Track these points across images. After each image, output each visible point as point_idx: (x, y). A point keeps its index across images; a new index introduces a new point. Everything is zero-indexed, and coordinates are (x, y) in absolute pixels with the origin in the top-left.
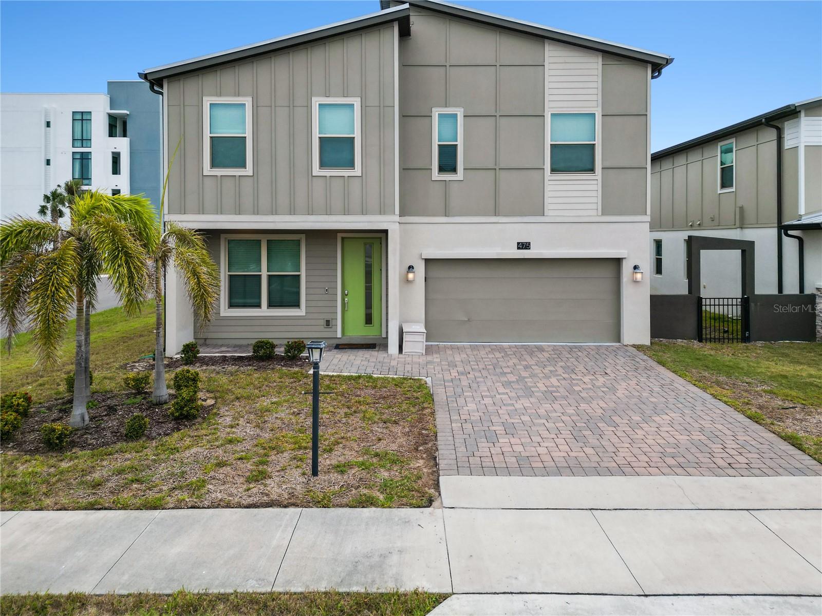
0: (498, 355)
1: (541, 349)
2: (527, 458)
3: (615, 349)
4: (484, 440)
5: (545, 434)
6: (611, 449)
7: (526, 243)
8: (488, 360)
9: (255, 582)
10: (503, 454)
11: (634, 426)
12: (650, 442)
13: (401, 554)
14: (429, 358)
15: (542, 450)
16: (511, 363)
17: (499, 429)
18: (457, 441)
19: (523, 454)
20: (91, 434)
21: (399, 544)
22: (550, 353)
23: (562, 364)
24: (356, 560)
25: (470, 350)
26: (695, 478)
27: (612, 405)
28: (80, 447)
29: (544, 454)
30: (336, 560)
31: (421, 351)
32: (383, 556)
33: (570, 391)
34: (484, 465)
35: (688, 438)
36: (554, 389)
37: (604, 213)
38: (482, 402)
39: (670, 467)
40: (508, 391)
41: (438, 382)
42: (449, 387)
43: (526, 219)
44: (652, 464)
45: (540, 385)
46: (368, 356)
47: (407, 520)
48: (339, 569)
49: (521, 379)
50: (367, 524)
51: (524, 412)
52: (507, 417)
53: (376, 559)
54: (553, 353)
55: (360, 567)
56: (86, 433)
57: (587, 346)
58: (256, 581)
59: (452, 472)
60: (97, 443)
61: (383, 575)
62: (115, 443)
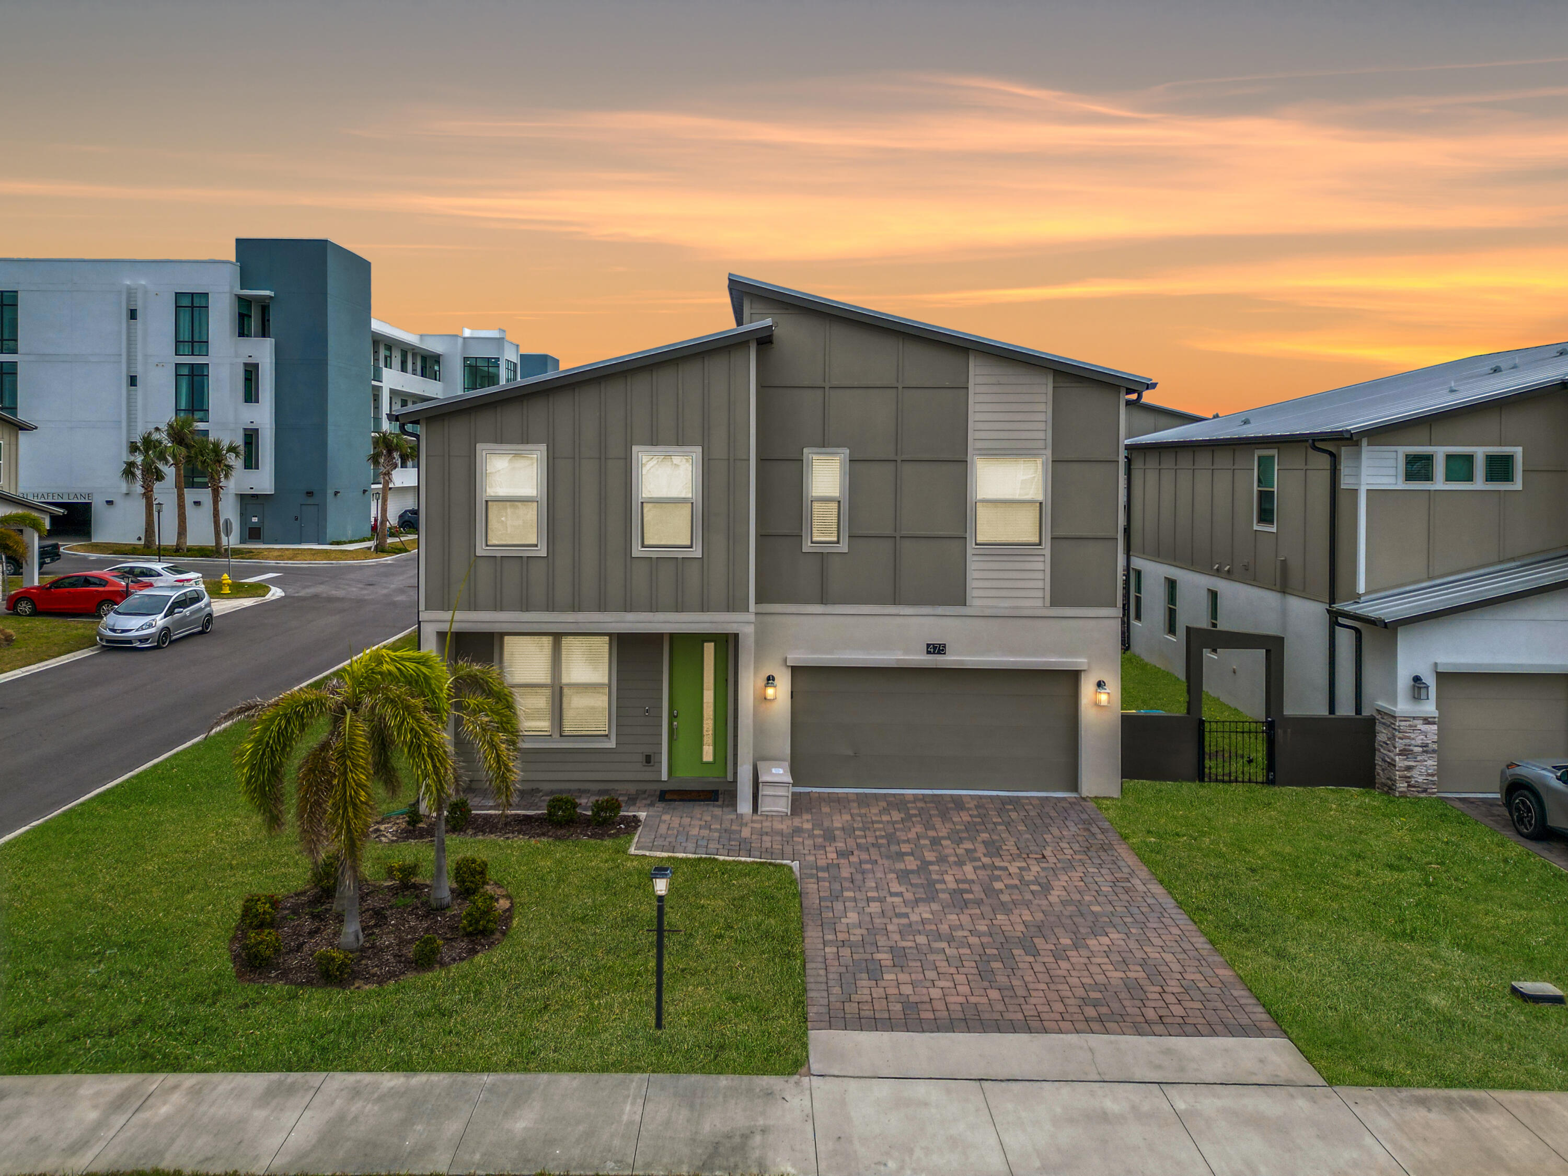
0: (896, 816)
1: (958, 803)
2: (915, 1005)
3: (1066, 805)
4: (865, 976)
5: (943, 966)
6: (1021, 992)
7: (940, 645)
8: (881, 826)
9: (613, 1164)
10: (887, 998)
11: (1059, 954)
12: (1074, 981)
13: (763, 1134)
14: (797, 822)
15: (935, 993)
16: (912, 835)
17: (884, 957)
18: (831, 976)
19: (911, 999)
20: (369, 958)
21: (761, 1122)
22: (970, 812)
23: (985, 836)
24: (717, 1140)
25: (855, 805)
26: (1113, 1037)
27: (1039, 916)
28: (361, 979)
29: (936, 999)
30: (694, 1140)
31: (785, 810)
32: (746, 1137)
33: (989, 891)
34: (862, 1013)
35: (1123, 975)
36: (966, 886)
37: (1054, 603)
38: (867, 910)
39: (1087, 1021)
40: (903, 889)
41: (809, 871)
42: (824, 880)
43: (940, 610)
44: (1066, 1016)
45: (949, 878)
46: (709, 818)
47: (770, 1092)
48: (700, 1151)
49: (924, 865)
50: (725, 1096)
51: (921, 928)
52: (897, 937)
53: (737, 1140)
54: (975, 813)
55: (721, 1149)
56: (363, 958)
57: (1027, 798)
58: (615, 1163)
59: (823, 1024)
60: (382, 973)
61: (747, 1158)
62: (404, 973)
